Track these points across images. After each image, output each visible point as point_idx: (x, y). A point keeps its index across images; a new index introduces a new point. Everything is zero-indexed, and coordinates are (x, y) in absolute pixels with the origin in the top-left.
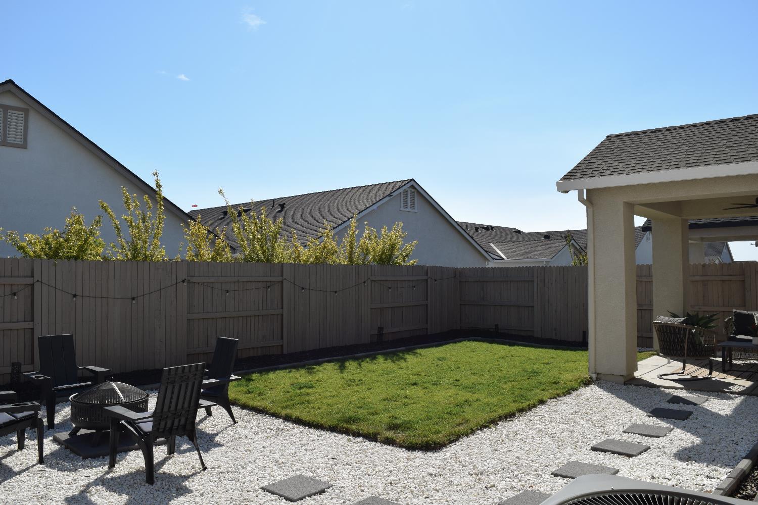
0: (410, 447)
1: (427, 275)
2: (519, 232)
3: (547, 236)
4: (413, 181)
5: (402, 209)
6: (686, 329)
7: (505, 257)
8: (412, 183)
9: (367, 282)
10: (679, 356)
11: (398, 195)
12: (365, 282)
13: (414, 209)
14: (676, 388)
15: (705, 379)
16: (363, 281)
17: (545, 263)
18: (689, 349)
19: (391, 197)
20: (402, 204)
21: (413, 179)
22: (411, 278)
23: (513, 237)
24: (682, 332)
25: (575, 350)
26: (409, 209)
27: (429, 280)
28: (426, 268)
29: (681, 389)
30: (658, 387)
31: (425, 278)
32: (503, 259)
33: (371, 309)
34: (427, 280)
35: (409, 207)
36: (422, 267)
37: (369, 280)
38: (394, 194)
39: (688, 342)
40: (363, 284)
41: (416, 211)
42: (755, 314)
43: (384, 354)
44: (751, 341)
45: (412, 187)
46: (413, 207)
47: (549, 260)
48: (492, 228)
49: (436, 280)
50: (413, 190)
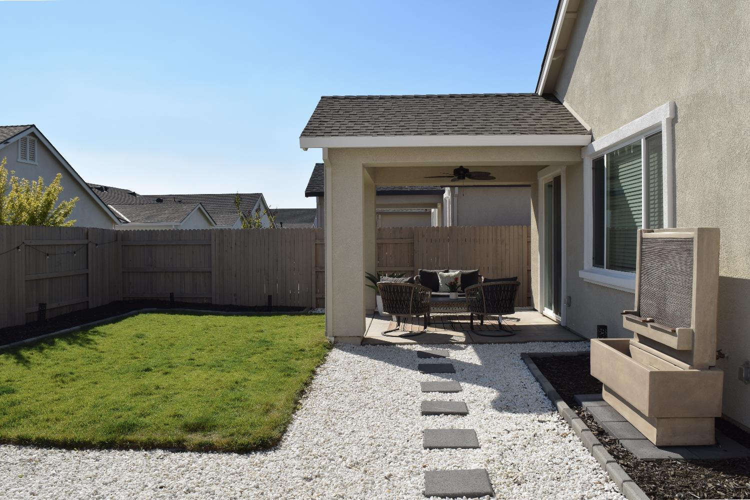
0: (242, 449)
1: (87, 239)
2: (134, 194)
3: (159, 199)
4: (33, 128)
5: (20, 160)
6: (412, 287)
7: (128, 220)
8: (33, 130)
9: (20, 247)
10: (405, 313)
11: (14, 142)
12: (18, 248)
13: (34, 160)
14: (408, 344)
15: (422, 333)
16: (16, 246)
17: (173, 227)
18: (413, 306)
19: (8, 144)
20: (20, 154)
21: (34, 126)
22: (69, 242)
23: (129, 199)
24: (408, 290)
25: (270, 315)
26: (28, 161)
27: (90, 245)
28: (86, 230)
29: (415, 344)
30: (394, 344)
31: (85, 242)
32: (127, 222)
33: (26, 281)
34: (87, 245)
35: (28, 158)
36: (82, 229)
37: (23, 245)
38: (12, 141)
39: (413, 300)
40: (16, 249)
41: (36, 163)
42: (438, 273)
43: (62, 337)
44: (448, 296)
45: (33, 134)
46: (33, 158)
47: (178, 224)
48: (106, 188)
49: (97, 245)
50: (32, 138)
